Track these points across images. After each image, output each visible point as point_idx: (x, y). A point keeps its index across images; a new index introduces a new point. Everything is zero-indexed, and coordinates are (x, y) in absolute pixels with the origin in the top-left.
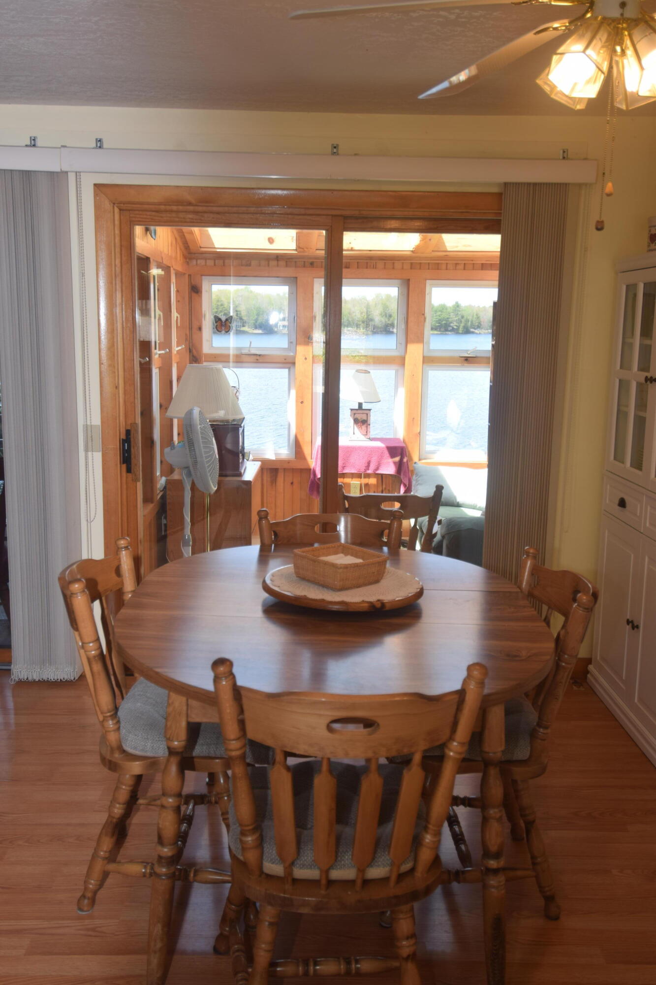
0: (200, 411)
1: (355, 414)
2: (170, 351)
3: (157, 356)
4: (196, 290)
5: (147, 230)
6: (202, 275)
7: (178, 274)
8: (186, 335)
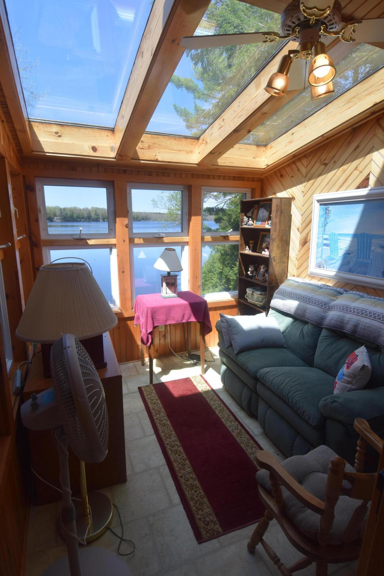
1: (166, 279)
4: (30, 189)
8: (25, 226)
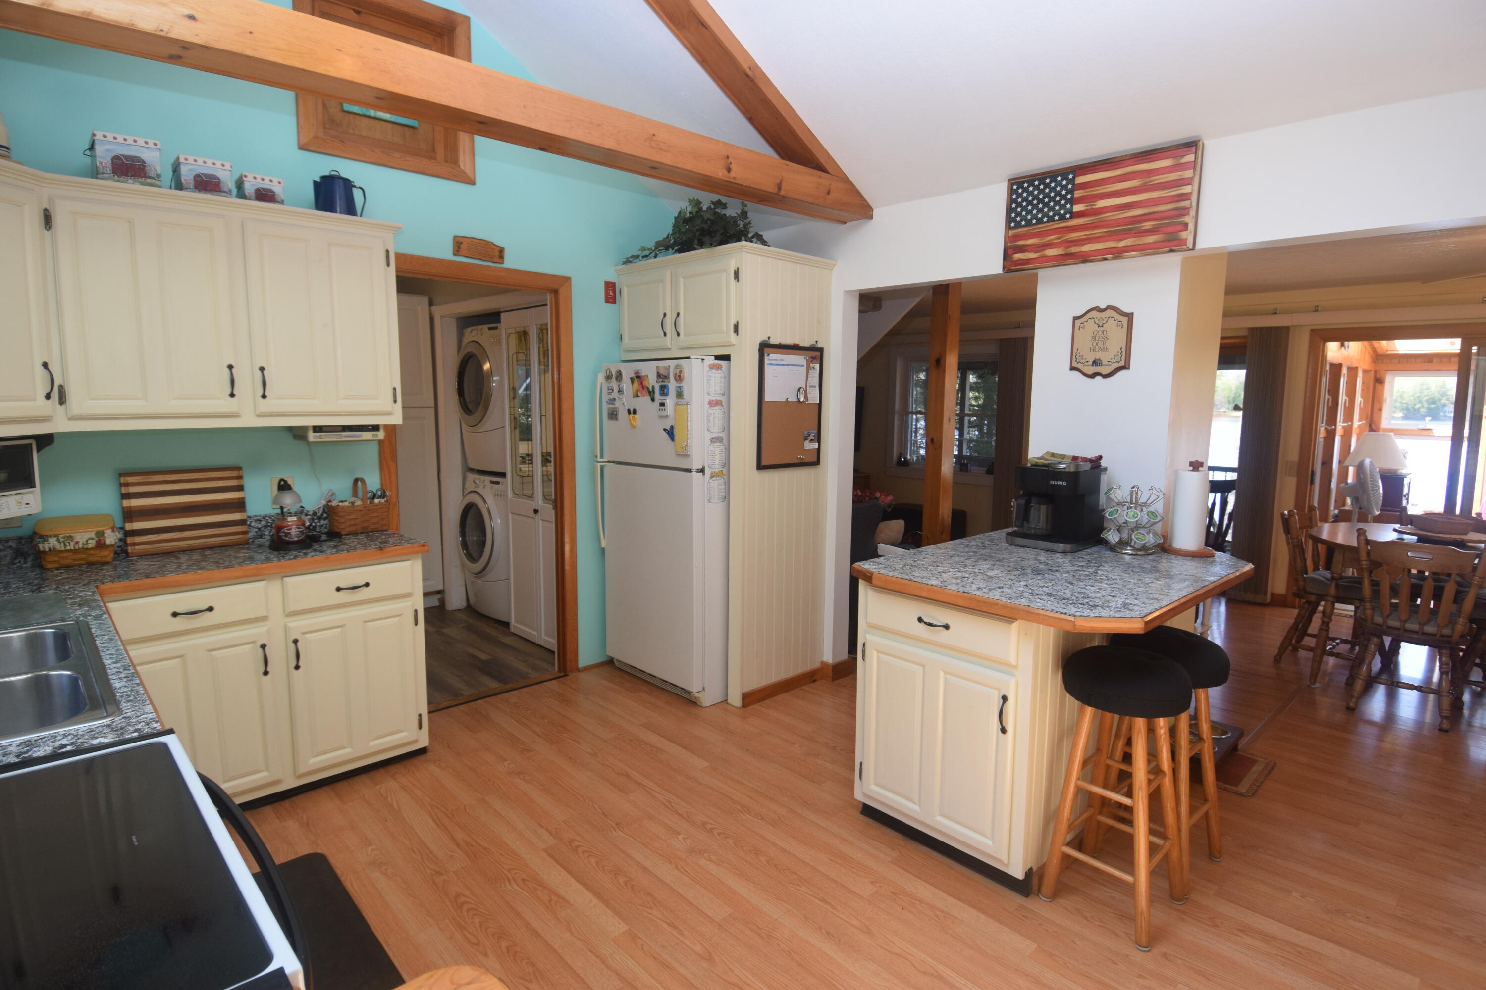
0: (1371, 462)
2: (1352, 425)
3: (1340, 427)
4: (1379, 381)
5: (1342, 345)
6: (1386, 371)
7: (1365, 371)
8: (1367, 414)
